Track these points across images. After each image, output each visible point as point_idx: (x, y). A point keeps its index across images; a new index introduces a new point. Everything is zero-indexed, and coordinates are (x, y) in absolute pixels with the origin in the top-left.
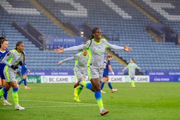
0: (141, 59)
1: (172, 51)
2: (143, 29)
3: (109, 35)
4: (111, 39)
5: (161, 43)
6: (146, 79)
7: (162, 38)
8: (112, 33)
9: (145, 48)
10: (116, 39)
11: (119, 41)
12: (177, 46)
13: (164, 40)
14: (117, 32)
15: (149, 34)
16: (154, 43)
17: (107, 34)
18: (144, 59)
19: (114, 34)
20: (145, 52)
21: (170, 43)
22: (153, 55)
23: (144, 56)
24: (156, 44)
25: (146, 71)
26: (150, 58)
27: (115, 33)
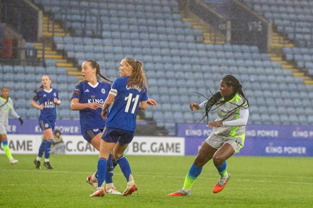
0: (165, 90)
1: (251, 70)
2: (171, 7)
3: (72, 21)
4: (79, 32)
5: (220, 47)
6: (175, 147)
7: (224, 32)
8: (81, 15)
9: (175, 59)
10: (93, 31)
11: (101, 37)
12: (264, 55)
13: (229, 38)
14: (95, 11)
15: (187, 22)
16: (200, 46)
17: (69, 17)
18: (172, 90)
19: (88, 18)
20: (175, 71)
21: (245, 47)
22: (196, 80)
23: (170, 82)
24: (207, 50)
25: (177, 124)
26: (188, 87)
27: (92, 15)
